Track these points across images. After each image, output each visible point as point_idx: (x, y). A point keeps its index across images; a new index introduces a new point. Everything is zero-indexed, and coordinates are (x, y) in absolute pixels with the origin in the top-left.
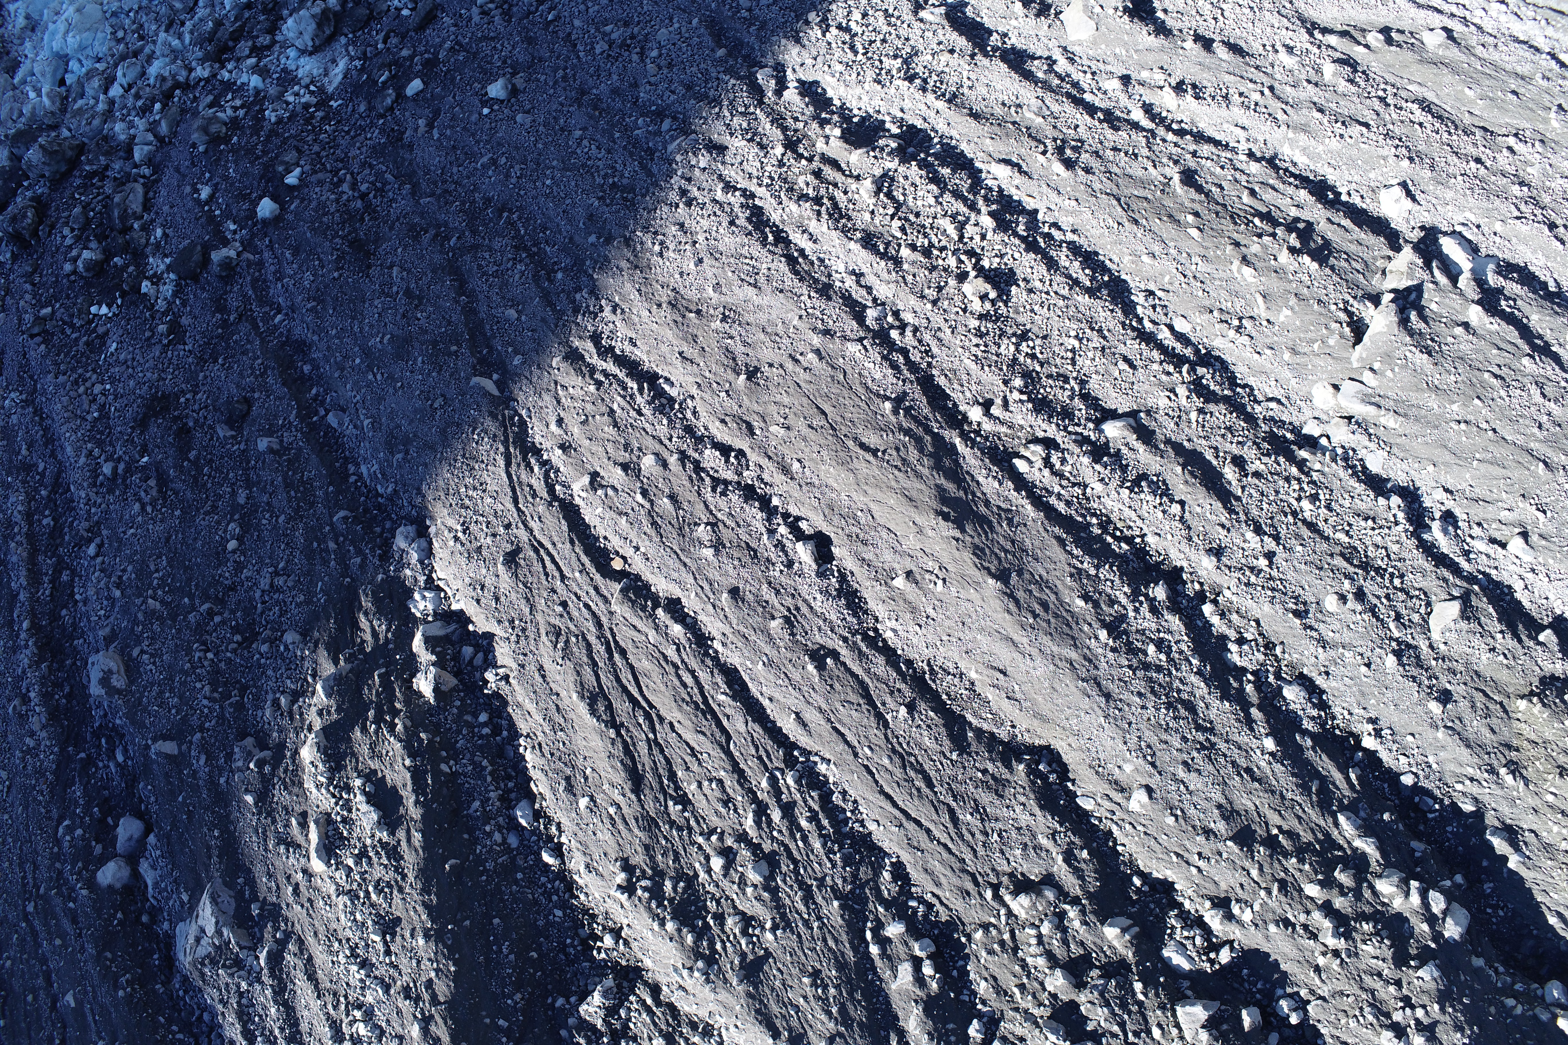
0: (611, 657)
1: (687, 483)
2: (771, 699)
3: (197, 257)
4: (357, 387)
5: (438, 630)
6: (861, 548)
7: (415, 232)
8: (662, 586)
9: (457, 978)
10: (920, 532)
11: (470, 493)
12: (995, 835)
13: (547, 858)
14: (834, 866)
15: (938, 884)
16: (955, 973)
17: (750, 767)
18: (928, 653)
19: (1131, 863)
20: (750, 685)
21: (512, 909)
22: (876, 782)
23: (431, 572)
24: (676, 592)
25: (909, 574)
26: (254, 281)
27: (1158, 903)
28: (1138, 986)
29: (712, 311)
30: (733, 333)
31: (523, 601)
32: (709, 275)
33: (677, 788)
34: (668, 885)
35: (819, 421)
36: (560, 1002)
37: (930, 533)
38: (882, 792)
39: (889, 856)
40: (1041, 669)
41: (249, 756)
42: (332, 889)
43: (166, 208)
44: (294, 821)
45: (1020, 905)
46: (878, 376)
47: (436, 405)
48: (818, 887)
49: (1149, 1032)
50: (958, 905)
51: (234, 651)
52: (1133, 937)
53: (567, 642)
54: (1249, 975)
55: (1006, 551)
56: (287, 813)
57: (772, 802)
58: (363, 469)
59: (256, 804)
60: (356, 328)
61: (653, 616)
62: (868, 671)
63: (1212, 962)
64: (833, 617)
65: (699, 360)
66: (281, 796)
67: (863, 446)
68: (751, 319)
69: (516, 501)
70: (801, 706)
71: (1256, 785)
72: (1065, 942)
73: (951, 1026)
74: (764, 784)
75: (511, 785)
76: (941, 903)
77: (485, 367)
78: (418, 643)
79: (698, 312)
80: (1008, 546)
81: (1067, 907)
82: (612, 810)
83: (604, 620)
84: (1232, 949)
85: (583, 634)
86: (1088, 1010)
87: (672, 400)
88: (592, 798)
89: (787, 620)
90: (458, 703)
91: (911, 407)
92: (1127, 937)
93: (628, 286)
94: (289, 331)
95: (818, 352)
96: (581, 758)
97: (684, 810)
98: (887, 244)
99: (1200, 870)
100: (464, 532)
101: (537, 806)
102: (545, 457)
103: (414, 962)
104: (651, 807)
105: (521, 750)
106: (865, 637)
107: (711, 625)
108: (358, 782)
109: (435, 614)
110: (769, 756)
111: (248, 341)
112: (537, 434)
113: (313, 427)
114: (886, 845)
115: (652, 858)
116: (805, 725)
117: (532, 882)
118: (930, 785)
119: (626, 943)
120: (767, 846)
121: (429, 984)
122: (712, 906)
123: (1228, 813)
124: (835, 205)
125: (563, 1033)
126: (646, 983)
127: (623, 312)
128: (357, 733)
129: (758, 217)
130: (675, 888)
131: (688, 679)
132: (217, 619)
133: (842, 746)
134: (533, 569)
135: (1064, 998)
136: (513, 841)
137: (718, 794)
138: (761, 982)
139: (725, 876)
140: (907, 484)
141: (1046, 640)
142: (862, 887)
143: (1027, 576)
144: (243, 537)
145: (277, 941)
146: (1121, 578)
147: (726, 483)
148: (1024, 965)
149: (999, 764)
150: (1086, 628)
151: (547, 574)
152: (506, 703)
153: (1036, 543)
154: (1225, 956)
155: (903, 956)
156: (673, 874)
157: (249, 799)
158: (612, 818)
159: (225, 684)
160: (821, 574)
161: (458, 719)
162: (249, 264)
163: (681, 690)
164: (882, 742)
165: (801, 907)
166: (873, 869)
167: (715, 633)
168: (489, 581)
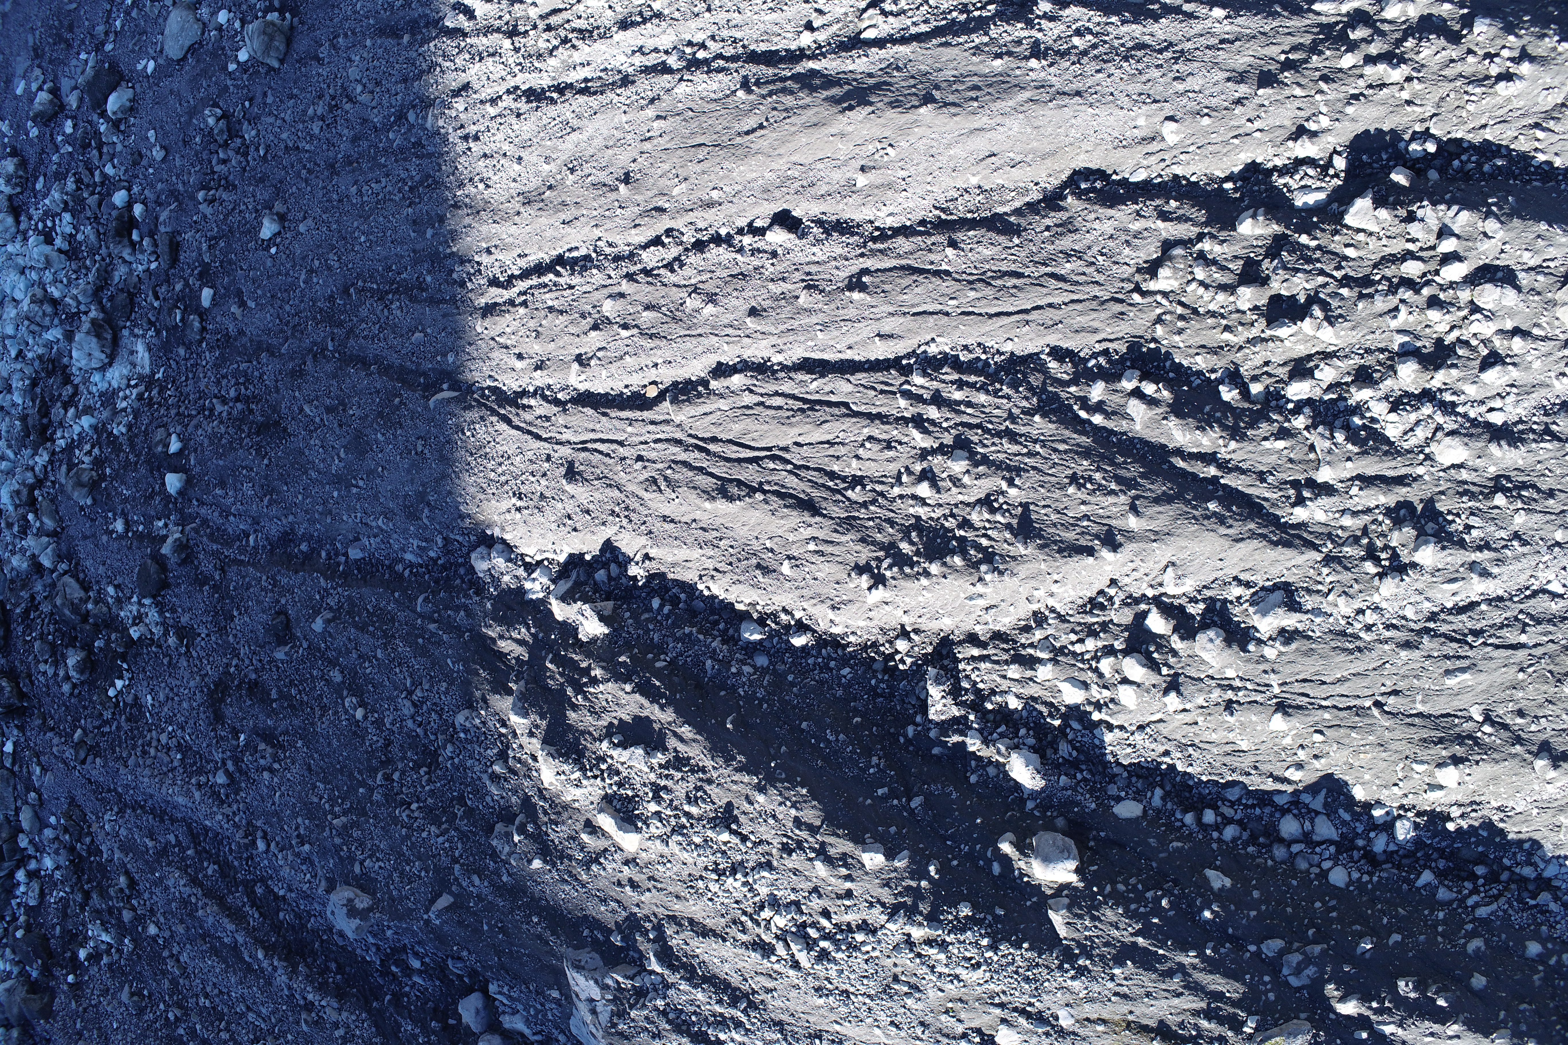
0: (707, 452)
1: (650, 288)
2: (850, 348)
3: (153, 568)
4: (351, 509)
5: (564, 586)
6: (812, 191)
7: (298, 373)
8: (696, 369)
9: (814, 794)
10: (842, 135)
11: (500, 470)
12: (1100, 258)
13: (799, 641)
14: (1009, 398)
15: (1095, 331)
16: (1171, 375)
17: (882, 405)
18: (928, 203)
19: (1212, 179)
20: (826, 356)
21: (809, 705)
22: (980, 315)
23: (523, 560)
24: (711, 360)
25: (863, 169)
26: (212, 538)
27: (1258, 183)
28: (1304, 239)
29: (559, 177)
30: (587, 172)
31: (608, 490)
32: (534, 159)
33: (844, 479)
34: (905, 547)
35: (701, 153)
36: (910, 730)
37: (850, 129)
38: (990, 316)
39: (1042, 352)
40: (1015, 125)
41: (509, 836)
42: (658, 845)
43: (101, 570)
44: (585, 837)
45: (1166, 279)
46: (715, 86)
47: (420, 449)
48: (1013, 423)
49: (1346, 258)
50: (1124, 329)
51: (429, 781)
52: (1265, 214)
53: (666, 478)
54: (1370, 157)
55: (914, 86)
56: (574, 839)
57: (921, 409)
58: (409, 557)
59: (545, 862)
60: (314, 475)
61: (711, 393)
62: (899, 256)
63: (1337, 175)
64: (839, 250)
65: (578, 213)
66: (557, 835)
67: (747, 133)
68: (591, 151)
69: (538, 437)
70: (875, 327)
71: (1237, 43)
72: (1223, 268)
73: (1207, 408)
74: (903, 403)
75: (722, 626)
76: (1110, 341)
77: (432, 388)
78: (560, 611)
79: (550, 187)
80: (912, 82)
81: (1199, 246)
82: (812, 547)
83: (679, 435)
84: (1339, 154)
85: (673, 461)
86: (1288, 288)
87: (587, 258)
88: (789, 558)
89: (808, 287)
90: (628, 614)
91: (758, 80)
92: (1261, 218)
93: (484, 228)
94: (267, 539)
95: (658, 117)
96: (754, 541)
97: (864, 487)
98: (641, 14)
99: (1260, 130)
100: (520, 498)
101: (755, 616)
102: (531, 389)
103: (771, 821)
104: (838, 512)
105: (706, 593)
106: (874, 240)
107: (757, 351)
108: (605, 745)
109: (554, 581)
110: (887, 384)
111: (244, 577)
112: (510, 383)
113: (345, 575)
114: (1032, 349)
115: (874, 543)
116: (891, 336)
117: (805, 672)
118: (1019, 275)
119: (917, 631)
120: (948, 439)
121: (798, 823)
122: (950, 523)
123: (1240, 78)
124: (580, 31)
125: (936, 751)
126: (960, 643)
127: (496, 247)
128: (572, 715)
129: (534, 95)
130: (912, 543)
131: (778, 401)
132: (396, 776)
133: (931, 319)
134: (594, 463)
135: (1263, 301)
136: (762, 661)
137: (876, 447)
138: (1041, 529)
139: (938, 492)
140: (804, 118)
141: (999, 105)
142: (1044, 390)
143: (944, 85)
144: (362, 701)
145: (654, 941)
146: (1008, 24)
147: (677, 259)
148: (1213, 314)
149: (1052, 214)
150: (1018, 72)
151: (608, 455)
152: (662, 575)
153: (929, 62)
154: (1340, 163)
155: (1122, 401)
156: (900, 536)
157: (537, 864)
158: (816, 552)
159: (444, 812)
160: (802, 236)
161: (638, 624)
162: (196, 531)
163: (780, 413)
164: (957, 286)
165: (1015, 448)
166: (1039, 371)
167: (766, 355)
168: (570, 507)
